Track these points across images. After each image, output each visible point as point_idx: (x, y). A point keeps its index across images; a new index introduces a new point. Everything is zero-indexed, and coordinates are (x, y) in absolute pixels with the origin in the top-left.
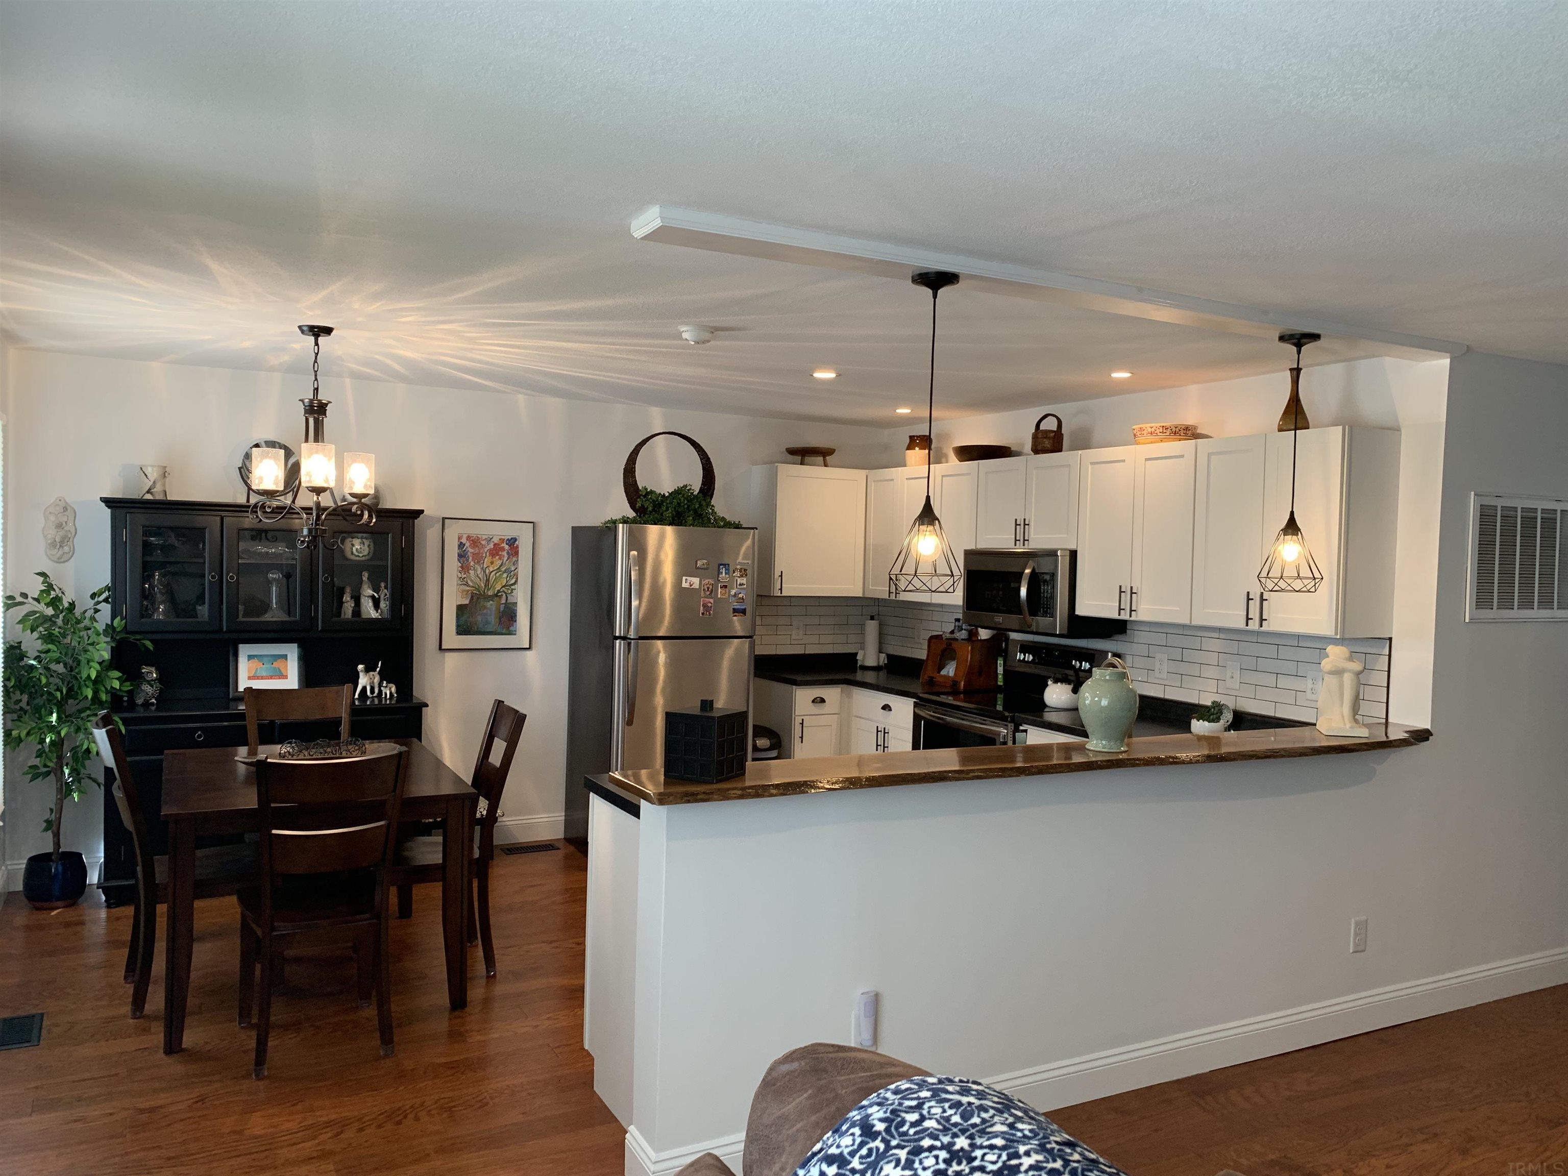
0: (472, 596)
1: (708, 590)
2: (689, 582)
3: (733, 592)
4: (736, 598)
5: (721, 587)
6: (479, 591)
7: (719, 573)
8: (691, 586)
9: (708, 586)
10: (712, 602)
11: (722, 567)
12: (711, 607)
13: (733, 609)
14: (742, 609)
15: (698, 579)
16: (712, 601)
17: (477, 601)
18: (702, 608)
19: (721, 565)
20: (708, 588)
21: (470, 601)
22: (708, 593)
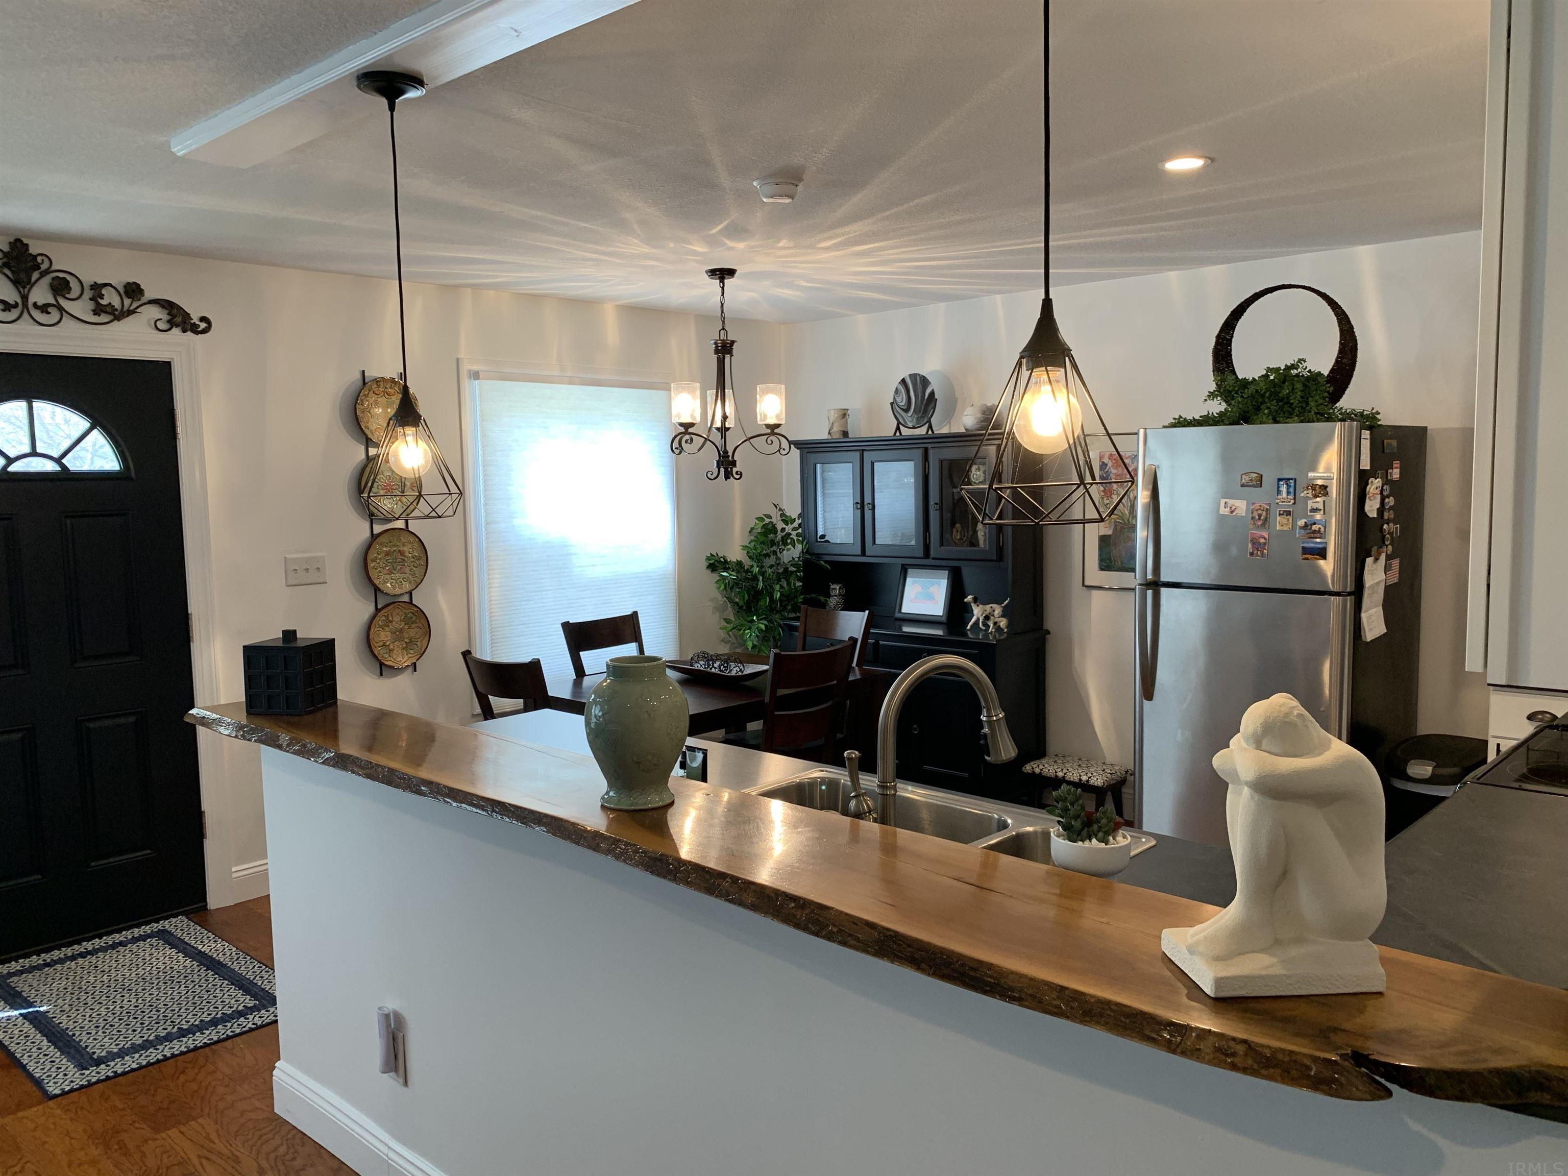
0: (1116, 526)
1: (1259, 519)
2: (1229, 505)
3: (1301, 523)
4: (1308, 531)
5: (1280, 515)
6: (1123, 520)
7: (1279, 492)
8: (1232, 512)
9: (1260, 512)
10: (1267, 537)
11: (1281, 483)
12: (1265, 544)
13: (1303, 548)
14: (1319, 549)
15: (1245, 502)
16: (1266, 535)
17: (1121, 531)
18: (1250, 546)
19: (1280, 480)
20: (1260, 516)
21: (1113, 532)
22: (1260, 523)
